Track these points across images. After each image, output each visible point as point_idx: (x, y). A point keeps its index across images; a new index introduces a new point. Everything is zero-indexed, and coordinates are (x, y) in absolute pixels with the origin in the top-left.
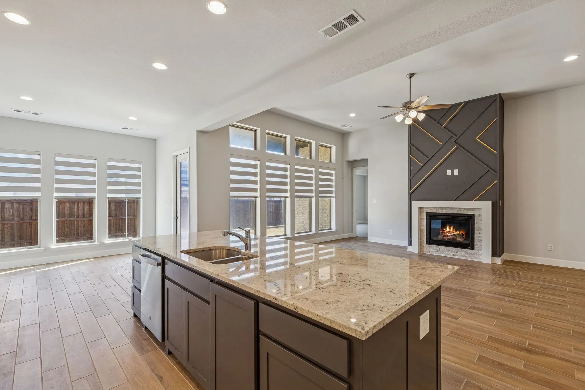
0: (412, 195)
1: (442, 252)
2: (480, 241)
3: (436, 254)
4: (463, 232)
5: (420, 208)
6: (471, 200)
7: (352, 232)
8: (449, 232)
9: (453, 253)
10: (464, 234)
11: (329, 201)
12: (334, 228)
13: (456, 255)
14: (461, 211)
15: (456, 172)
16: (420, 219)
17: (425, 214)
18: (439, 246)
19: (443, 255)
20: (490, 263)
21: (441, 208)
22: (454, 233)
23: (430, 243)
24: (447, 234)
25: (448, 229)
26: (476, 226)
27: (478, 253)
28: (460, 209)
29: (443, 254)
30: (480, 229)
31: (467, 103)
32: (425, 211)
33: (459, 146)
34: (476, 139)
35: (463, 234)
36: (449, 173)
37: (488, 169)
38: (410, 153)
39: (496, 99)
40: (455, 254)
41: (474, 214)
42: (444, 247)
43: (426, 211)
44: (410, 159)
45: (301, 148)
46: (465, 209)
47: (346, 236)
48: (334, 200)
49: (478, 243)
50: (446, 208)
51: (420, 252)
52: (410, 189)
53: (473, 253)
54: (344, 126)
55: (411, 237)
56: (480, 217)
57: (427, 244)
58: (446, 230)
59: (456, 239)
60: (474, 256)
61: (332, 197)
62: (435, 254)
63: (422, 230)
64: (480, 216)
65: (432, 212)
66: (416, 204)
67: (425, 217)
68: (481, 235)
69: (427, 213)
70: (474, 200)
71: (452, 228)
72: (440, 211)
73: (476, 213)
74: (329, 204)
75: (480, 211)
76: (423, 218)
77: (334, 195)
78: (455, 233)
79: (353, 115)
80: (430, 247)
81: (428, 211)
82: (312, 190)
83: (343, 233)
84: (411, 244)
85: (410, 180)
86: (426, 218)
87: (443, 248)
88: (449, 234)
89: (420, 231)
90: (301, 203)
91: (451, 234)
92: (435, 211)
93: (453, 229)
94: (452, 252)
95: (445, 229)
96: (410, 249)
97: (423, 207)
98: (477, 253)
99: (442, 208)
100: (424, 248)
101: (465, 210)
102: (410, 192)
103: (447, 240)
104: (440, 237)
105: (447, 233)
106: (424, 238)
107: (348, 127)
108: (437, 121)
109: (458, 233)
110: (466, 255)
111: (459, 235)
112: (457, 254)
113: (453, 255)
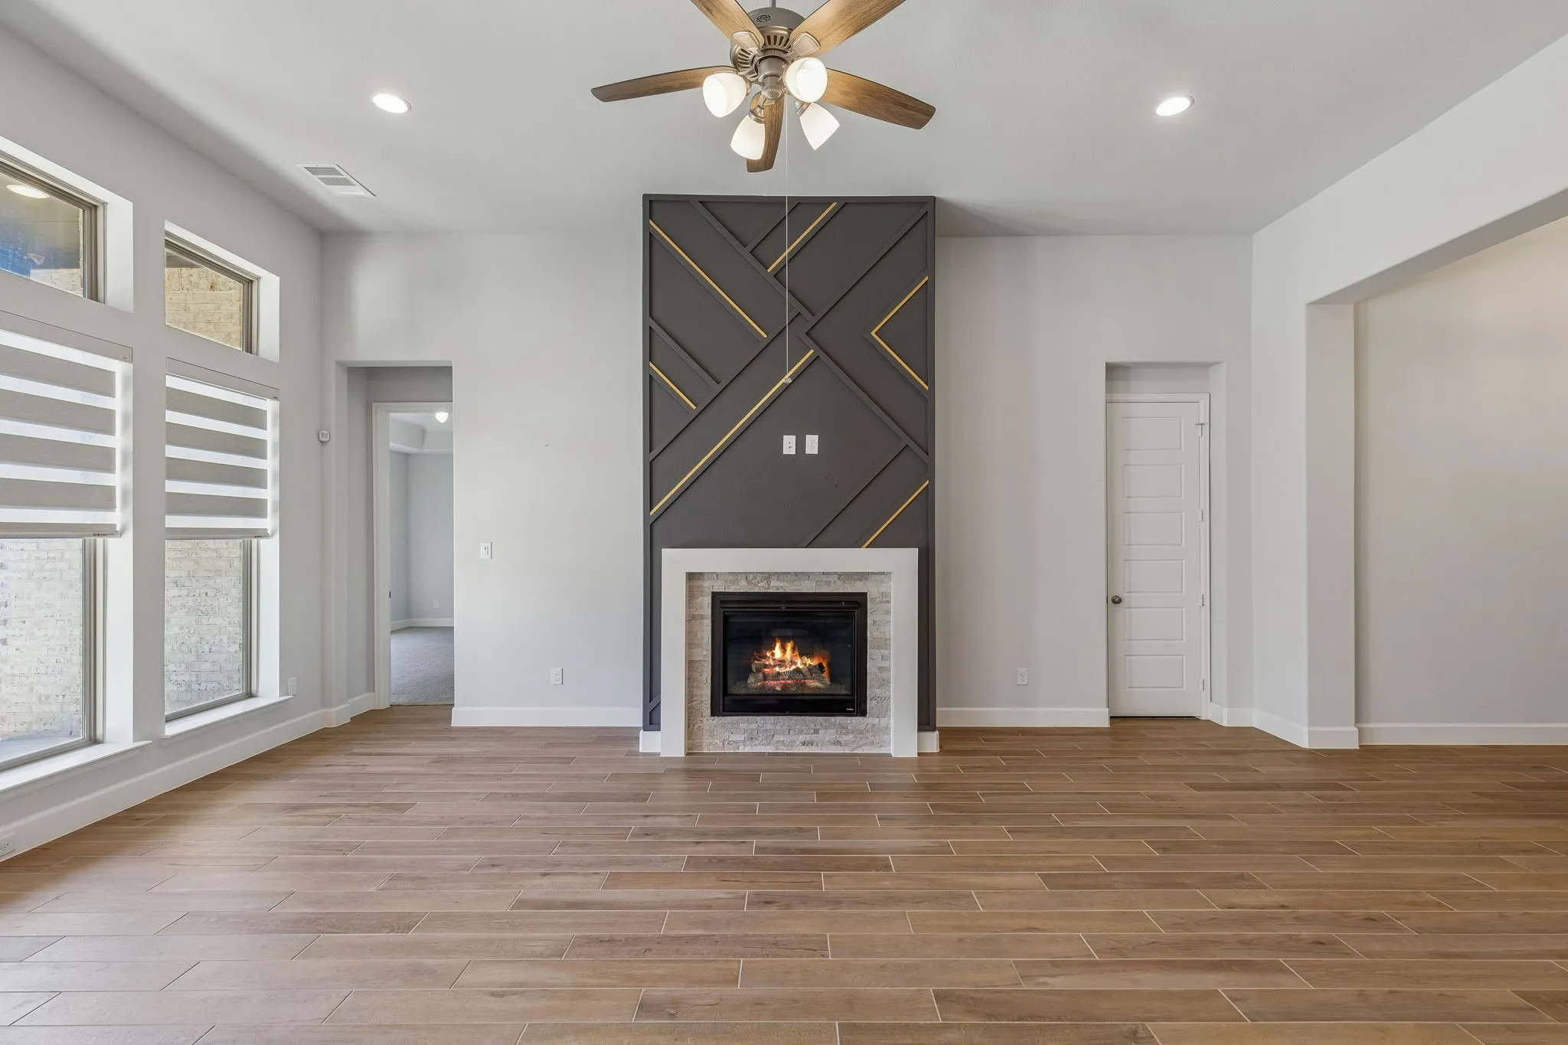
0: (656, 527)
1: (767, 738)
2: (885, 683)
3: (747, 750)
4: (821, 661)
5: (691, 577)
6: (856, 544)
7: (368, 691)
8: (781, 663)
9: (802, 738)
10: (824, 665)
11: (239, 552)
12: (269, 689)
13: (811, 743)
14: (828, 583)
15: (812, 444)
16: (691, 619)
17: (707, 600)
18: (758, 718)
19: (770, 749)
20: (913, 753)
21: (764, 573)
22: (796, 664)
23: (724, 711)
24: (777, 669)
25: (778, 652)
26: (872, 633)
27: (876, 727)
28: (824, 578)
29: (769, 744)
30: (885, 643)
31: (845, 203)
32: (706, 590)
33: (823, 356)
34: (873, 333)
35: (820, 666)
36: (789, 445)
37: (906, 440)
38: (650, 354)
39: (927, 213)
40: (808, 738)
41: (865, 595)
42: (772, 718)
43: (711, 586)
44: (650, 381)
45: (49, 267)
46: (840, 575)
47: (338, 715)
48: (269, 553)
49: (878, 692)
50: (779, 575)
51: (689, 749)
52: (650, 500)
53: (862, 727)
54: (331, 176)
55: (655, 691)
56: (882, 602)
57: (714, 712)
58: (773, 654)
59: (805, 683)
60: (867, 738)
61: (261, 534)
62: (741, 750)
63: (697, 661)
64: (885, 598)
65: (732, 589)
66: (676, 562)
67: (708, 612)
68: (885, 664)
69: (714, 594)
70: (866, 544)
71: (789, 646)
72: (760, 587)
73: (871, 589)
74: (238, 564)
75: (882, 581)
76: (702, 617)
77: (269, 522)
78: (799, 665)
79: (390, 103)
80: (723, 725)
81: (720, 588)
82: (112, 489)
83: (325, 703)
84: (654, 721)
85: (651, 463)
86: (710, 613)
87: (768, 722)
88: (783, 670)
89: (691, 665)
90: (48, 566)
91: (788, 669)
92: (742, 587)
93: (793, 649)
94: (801, 732)
95: (768, 654)
96: (650, 743)
97: (701, 573)
98: (873, 726)
99: (768, 576)
100: (704, 732)
101: (839, 578)
102: (652, 513)
103: (778, 688)
104: (753, 682)
105: (775, 666)
106: (705, 692)
107: (360, 192)
108: (750, 247)
109: (809, 662)
110: (844, 738)
111: (810, 669)
112: (814, 737)
113: (804, 744)
